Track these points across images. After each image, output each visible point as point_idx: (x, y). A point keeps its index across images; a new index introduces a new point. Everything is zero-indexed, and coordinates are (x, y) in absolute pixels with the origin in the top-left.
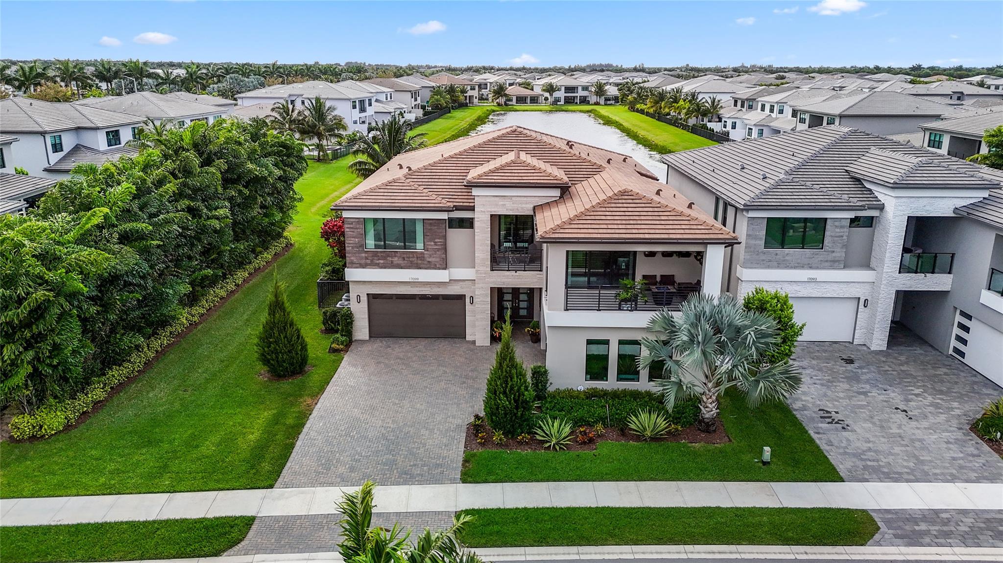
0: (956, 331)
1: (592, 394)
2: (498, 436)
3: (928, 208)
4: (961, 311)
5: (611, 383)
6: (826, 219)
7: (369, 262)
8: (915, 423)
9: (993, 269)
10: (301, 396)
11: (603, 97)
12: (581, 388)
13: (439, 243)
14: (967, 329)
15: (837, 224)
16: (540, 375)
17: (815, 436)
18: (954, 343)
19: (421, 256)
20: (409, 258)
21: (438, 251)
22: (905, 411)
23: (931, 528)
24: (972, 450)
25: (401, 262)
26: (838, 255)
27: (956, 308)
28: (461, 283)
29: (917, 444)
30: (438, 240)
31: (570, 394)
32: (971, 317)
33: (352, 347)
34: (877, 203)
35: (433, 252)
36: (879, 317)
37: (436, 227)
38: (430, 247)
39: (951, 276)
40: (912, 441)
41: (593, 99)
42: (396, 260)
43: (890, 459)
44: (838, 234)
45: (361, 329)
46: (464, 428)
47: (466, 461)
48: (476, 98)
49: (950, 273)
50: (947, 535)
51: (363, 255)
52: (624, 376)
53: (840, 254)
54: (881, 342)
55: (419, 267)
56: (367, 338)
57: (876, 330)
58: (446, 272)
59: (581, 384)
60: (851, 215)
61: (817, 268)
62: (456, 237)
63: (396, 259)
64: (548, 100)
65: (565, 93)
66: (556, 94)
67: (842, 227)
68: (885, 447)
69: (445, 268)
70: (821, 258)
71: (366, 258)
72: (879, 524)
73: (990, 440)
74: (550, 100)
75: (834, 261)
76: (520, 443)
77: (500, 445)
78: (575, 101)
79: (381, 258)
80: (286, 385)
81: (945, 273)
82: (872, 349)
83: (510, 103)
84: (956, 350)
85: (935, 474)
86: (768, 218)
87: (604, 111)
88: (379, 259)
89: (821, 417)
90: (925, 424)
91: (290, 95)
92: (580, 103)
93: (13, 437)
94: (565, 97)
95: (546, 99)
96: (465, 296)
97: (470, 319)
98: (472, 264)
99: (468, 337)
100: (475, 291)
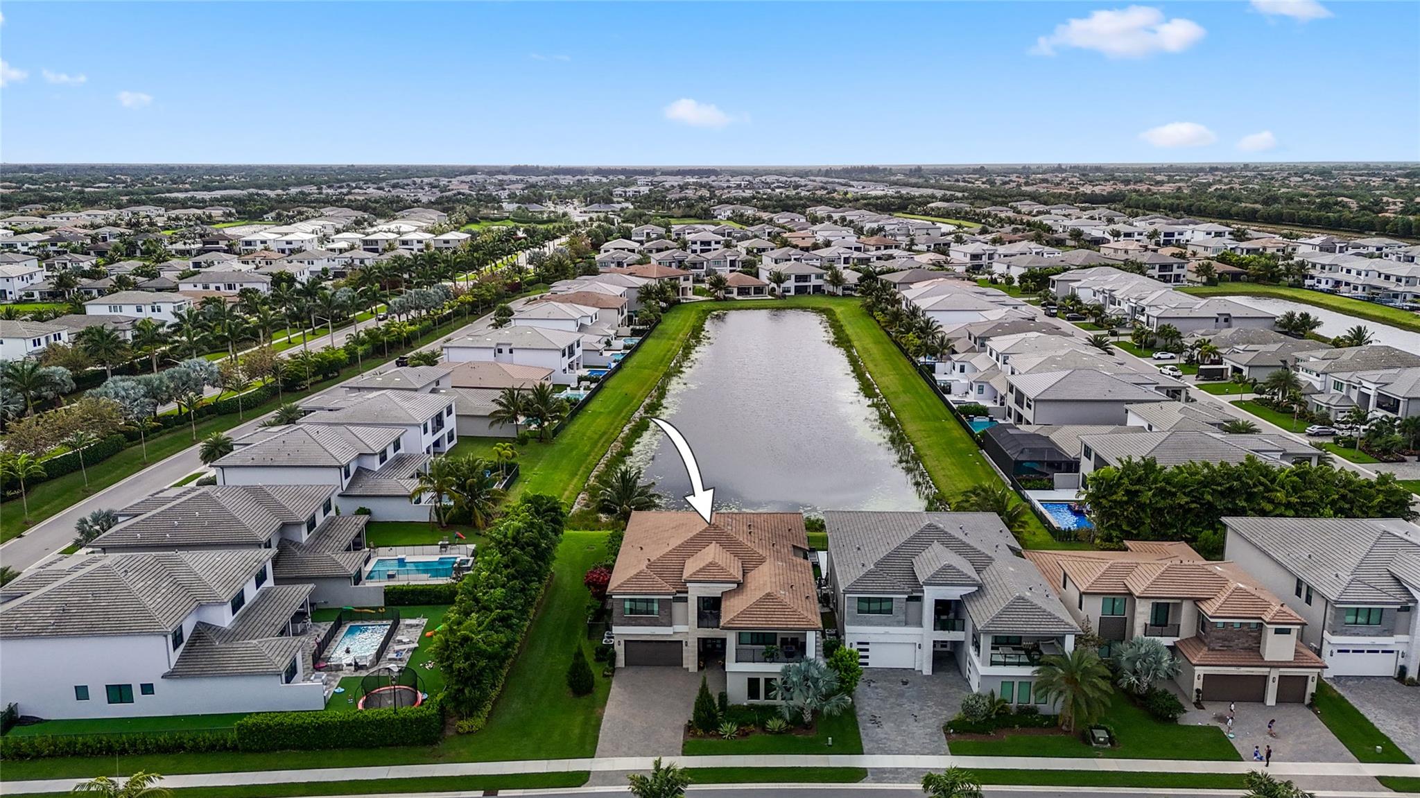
1: (751, 706)
2: (700, 732)
3: (946, 595)
5: (761, 701)
6: (892, 598)
7: (626, 623)
8: (917, 723)
10: (594, 707)
11: (842, 287)
12: (744, 704)
13: (668, 613)
15: (898, 601)
16: (723, 697)
17: (861, 731)
18: (967, 672)
19: (656, 620)
20: (649, 620)
21: (667, 616)
22: (916, 716)
23: (890, 776)
25: (645, 622)
28: (680, 635)
30: (667, 611)
31: (739, 708)
33: (615, 674)
35: (664, 617)
36: (926, 655)
37: (666, 604)
38: (664, 614)
41: (829, 289)
44: (899, 607)
45: (621, 661)
46: (683, 727)
47: (684, 745)
49: (963, 631)
51: (623, 618)
52: (767, 697)
53: (902, 617)
54: (928, 670)
55: (655, 625)
56: (623, 666)
57: (925, 663)
58: (671, 628)
59: (746, 702)
60: (906, 596)
61: (889, 625)
62: (678, 608)
63: (642, 621)
64: (775, 290)
65: (796, 282)
66: (785, 285)
67: (902, 602)
69: (671, 626)
71: (625, 620)
72: (869, 774)
74: (778, 292)
75: (899, 621)
76: (711, 736)
77: (701, 736)
78: (808, 291)
79: (633, 620)
80: (584, 700)
81: (960, 630)
82: (921, 674)
83: (730, 296)
86: (858, 597)
88: (632, 622)
89: (871, 720)
90: (923, 724)
91: (498, 344)
92: (813, 293)
93: (458, 732)
94: (796, 287)
95: (773, 289)
96: (681, 642)
97: (683, 655)
98: (687, 624)
99: (684, 666)
100: (689, 639)
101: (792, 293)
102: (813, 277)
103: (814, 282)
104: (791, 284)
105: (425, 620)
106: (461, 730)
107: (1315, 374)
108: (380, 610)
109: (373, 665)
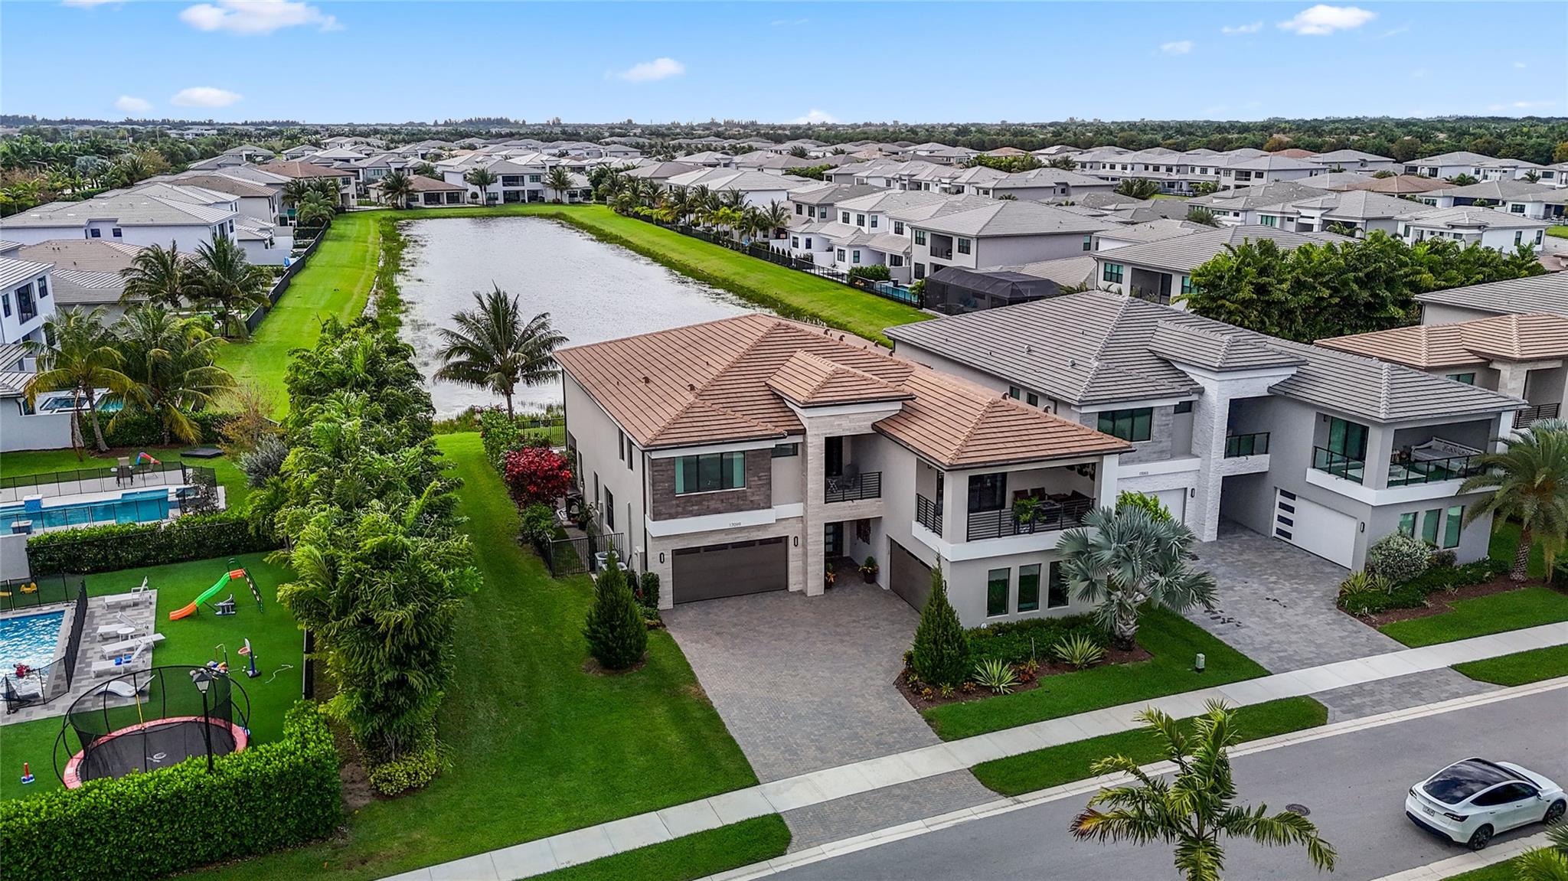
0: (1278, 511)
1: (1000, 629)
2: (939, 691)
3: (1246, 389)
4: (1281, 491)
5: (1013, 615)
6: (1152, 408)
7: (680, 509)
8: (1291, 610)
9: (1316, 448)
11: (565, 192)
12: (984, 626)
13: (762, 477)
14: (1291, 510)
15: (1163, 412)
17: (1220, 638)
18: (1276, 524)
19: (742, 496)
20: (726, 499)
21: (761, 487)
22: (1275, 600)
23: (1364, 700)
24: (1350, 627)
25: (719, 505)
26: (1165, 444)
27: (1276, 488)
28: (784, 522)
29: (1306, 629)
30: (763, 474)
32: (1295, 496)
34: (1195, 386)
35: (757, 490)
36: (1209, 505)
37: (759, 460)
38: (753, 483)
39: (1268, 456)
40: (1299, 627)
41: (550, 194)
42: (713, 504)
43: (1294, 647)
44: (1164, 423)
45: (666, 596)
46: (895, 688)
47: (928, 721)
48: (353, 197)
49: (1266, 453)
50: (1379, 703)
51: (674, 502)
52: (1025, 605)
53: (1166, 444)
54: (1211, 533)
55: (739, 509)
56: (672, 604)
57: (1207, 520)
58: (768, 511)
59: (985, 622)
60: (1176, 402)
61: (1147, 461)
62: (785, 465)
63: (713, 502)
64: (477, 197)
65: (504, 185)
66: (491, 188)
67: (1168, 415)
68: (1282, 638)
69: (768, 506)
70: (1149, 450)
71: (678, 506)
72: (1326, 705)
73: (1361, 616)
74: (482, 198)
75: (1162, 452)
76: (969, 693)
77: (949, 699)
78: (521, 198)
79: (694, 504)
81: (1262, 453)
82: (1204, 541)
83: (414, 204)
84: (1279, 532)
85: (1337, 654)
86: (1099, 413)
87: (577, 213)
88: (692, 506)
89: (1212, 618)
90: (1300, 610)
91: (91, 221)
92: (529, 201)
93: (379, 795)
94: (505, 193)
95: (475, 196)
96: (787, 537)
97: (794, 564)
98: (802, 497)
99: (792, 588)
100: (805, 530)
101: (501, 201)
102: (527, 179)
103: (528, 185)
104: (498, 188)
105: (153, 594)
106: (385, 788)
107: (1231, 214)
108: (24, 589)
109: (57, 693)
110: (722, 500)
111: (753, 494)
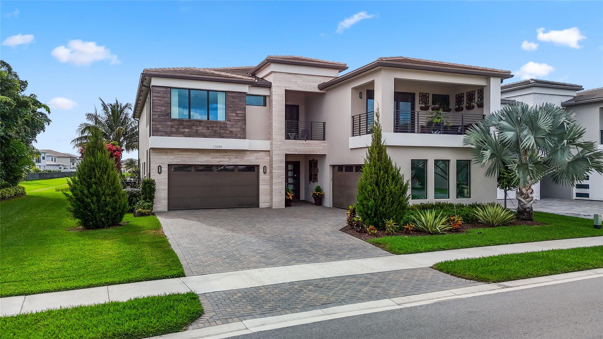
1: (423, 207)
7: (174, 130)
13: (240, 115)
19: (224, 126)
20: (213, 127)
21: (239, 122)
25: (205, 131)
28: (256, 154)
30: (240, 112)
35: (235, 123)
37: (237, 100)
38: (231, 118)
51: (169, 123)
52: (439, 195)
55: (221, 136)
56: (166, 210)
58: (247, 141)
63: (201, 128)
69: (244, 138)
71: (172, 126)
79: (186, 127)
88: (184, 128)
96: (258, 166)
97: (263, 187)
98: (269, 136)
99: (262, 205)
100: (271, 161)
110: (208, 127)
111: (232, 126)
